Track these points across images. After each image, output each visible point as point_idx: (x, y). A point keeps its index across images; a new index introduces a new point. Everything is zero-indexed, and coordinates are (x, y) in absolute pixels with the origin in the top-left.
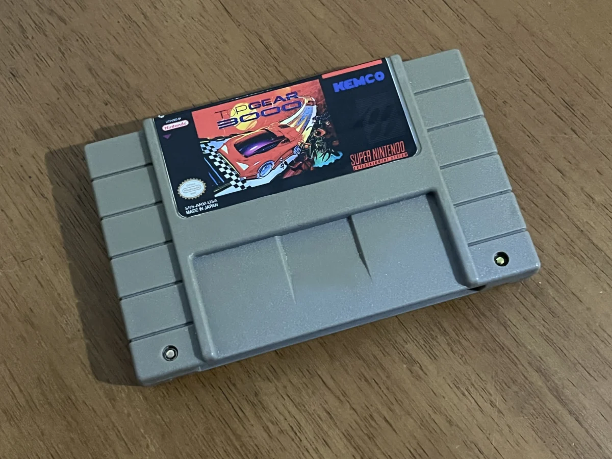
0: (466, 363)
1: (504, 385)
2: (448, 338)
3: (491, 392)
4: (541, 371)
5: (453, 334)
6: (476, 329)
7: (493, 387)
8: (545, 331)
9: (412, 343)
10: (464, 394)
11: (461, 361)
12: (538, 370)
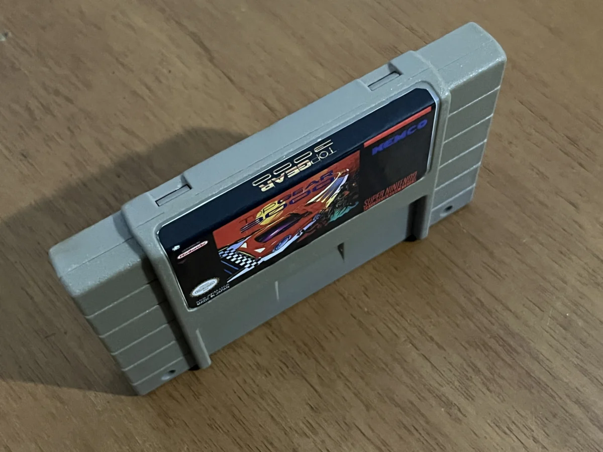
0: (503, 401)
1: (544, 419)
2: (482, 377)
3: (533, 428)
4: (580, 402)
5: (487, 374)
6: (510, 366)
7: (535, 423)
8: (579, 362)
9: (447, 385)
10: (505, 433)
11: (498, 400)
12: (577, 402)
